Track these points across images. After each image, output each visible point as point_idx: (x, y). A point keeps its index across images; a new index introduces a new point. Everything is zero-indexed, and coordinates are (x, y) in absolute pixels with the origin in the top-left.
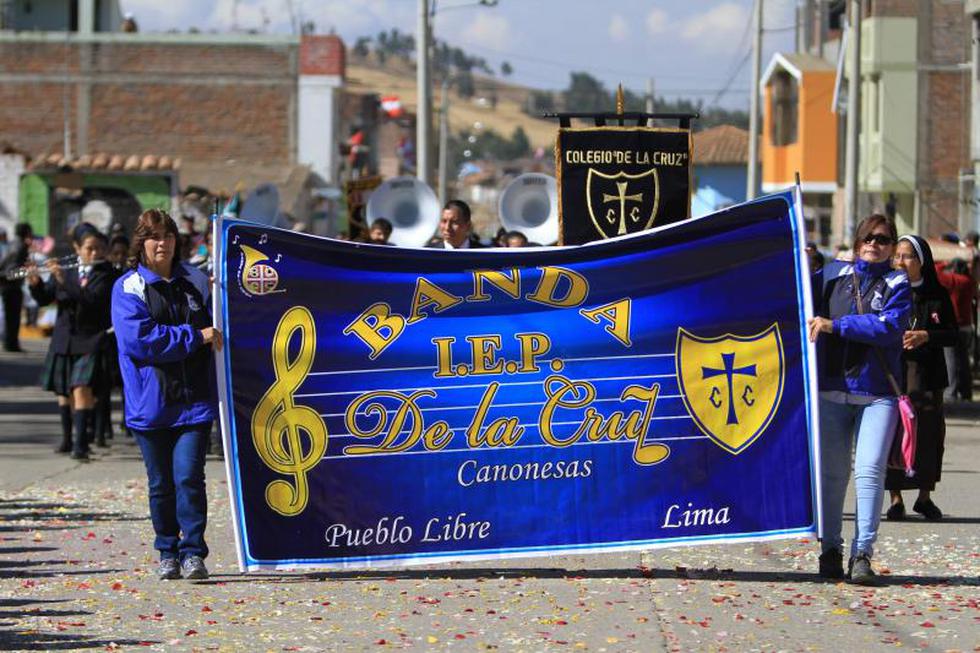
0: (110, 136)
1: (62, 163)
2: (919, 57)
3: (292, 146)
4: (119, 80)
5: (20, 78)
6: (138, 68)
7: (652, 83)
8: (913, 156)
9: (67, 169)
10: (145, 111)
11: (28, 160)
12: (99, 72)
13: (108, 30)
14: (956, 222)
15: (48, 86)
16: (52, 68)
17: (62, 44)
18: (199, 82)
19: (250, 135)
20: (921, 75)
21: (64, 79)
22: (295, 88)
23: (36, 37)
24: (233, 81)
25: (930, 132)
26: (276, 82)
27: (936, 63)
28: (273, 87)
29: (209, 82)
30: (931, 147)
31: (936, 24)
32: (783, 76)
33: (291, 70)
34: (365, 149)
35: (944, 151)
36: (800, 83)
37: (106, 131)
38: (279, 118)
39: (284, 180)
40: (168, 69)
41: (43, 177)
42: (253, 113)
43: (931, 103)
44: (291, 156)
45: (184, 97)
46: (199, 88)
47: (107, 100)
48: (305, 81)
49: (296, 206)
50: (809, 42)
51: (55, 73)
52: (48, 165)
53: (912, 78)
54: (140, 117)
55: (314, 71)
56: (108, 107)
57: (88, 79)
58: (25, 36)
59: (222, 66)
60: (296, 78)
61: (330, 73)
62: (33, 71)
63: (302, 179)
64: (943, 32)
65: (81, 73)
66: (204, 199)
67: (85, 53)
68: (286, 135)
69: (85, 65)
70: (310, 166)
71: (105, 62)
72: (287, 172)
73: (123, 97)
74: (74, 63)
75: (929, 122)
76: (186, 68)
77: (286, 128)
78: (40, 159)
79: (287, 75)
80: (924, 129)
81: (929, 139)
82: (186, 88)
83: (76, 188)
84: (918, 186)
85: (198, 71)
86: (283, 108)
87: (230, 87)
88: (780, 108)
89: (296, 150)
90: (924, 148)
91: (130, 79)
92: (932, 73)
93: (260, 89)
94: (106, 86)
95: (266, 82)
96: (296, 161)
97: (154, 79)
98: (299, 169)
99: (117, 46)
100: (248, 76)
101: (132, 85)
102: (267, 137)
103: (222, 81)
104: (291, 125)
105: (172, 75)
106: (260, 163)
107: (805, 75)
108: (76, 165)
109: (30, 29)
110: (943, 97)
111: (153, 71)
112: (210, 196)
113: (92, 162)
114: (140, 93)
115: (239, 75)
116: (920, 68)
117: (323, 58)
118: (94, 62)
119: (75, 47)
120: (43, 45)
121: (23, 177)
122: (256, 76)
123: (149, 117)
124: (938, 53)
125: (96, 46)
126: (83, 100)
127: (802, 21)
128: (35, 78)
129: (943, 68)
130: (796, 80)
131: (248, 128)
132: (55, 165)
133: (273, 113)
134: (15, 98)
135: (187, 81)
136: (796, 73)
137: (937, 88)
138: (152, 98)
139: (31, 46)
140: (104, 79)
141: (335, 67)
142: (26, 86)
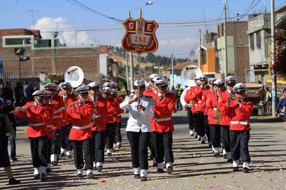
0: (59, 69)
1: (54, 75)
2: (234, 44)
3: (98, 69)
4: (60, 57)
5: (39, 58)
6: (64, 54)
7: (173, 53)
8: (234, 64)
9: (55, 76)
10: (66, 63)
11: (46, 74)
12: (56, 55)
13: (57, 46)
14: (245, 79)
15: (45, 59)
16: (46, 55)
17: (48, 50)
18: (78, 56)
19: (89, 68)
20: (235, 48)
21: (49, 57)
22: (99, 57)
23: (42, 48)
24: (85, 56)
25: (237, 60)
26: (94, 56)
27: (238, 45)
28: (94, 57)
29: (80, 56)
30: (238, 63)
31: (237, 37)
32: (202, 50)
33: (97, 53)
34: (112, 69)
35: (241, 64)
36: (206, 51)
37: (58, 68)
38: (95, 63)
39: (97, 77)
40: (71, 54)
41: (50, 78)
42: (90, 63)
43: (237, 54)
44: (98, 71)
45: (75, 60)
46: (77, 58)
47: (58, 61)
48: (100, 55)
49: (100, 82)
50: (207, 43)
51: (47, 56)
52: (51, 75)
53: (233, 48)
54: (65, 65)
55: (102, 53)
56: (58, 63)
57: (54, 57)
58: (40, 48)
59: (82, 53)
60: (98, 55)
61: (106, 53)
62: (42, 56)
63: (101, 76)
64: (239, 38)
65: (52, 56)
66: (85, 81)
67: (53, 52)
68: (97, 67)
69: (53, 54)
70: (103, 73)
71: (57, 53)
72: (98, 75)
73: (61, 60)
74: (51, 53)
75: (237, 58)
76: (75, 54)
77: (97, 65)
78: (49, 74)
79: (97, 54)
80: (236, 59)
81: (237, 61)
82: (75, 58)
83: (57, 80)
84: (235, 72)
85: (77, 54)
86: (96, 61)
87: (84, 57)
88: (202, 57)
89: (99, 70)
90: (236, 63)
91: (63, 56)
92: (237, 47)
93: (91, 57)
94: (57, 58)
95: (92, 56)
96: (99, 73)
97: (68, 56)
98: (100, 74)
99: (60, 49)
100: (88, 55)
101: (63, 58)
102: (93, 68)
103: (83, 56)
104: (98, 65)
105: (72, 55)
106: (92, 73)
107: (208, 49)
108: (57, 75)
109: (41, 47)
110: (240, 52)
111: (68, 55)
112: (87, 81)
113: (60, 74)
114: (65, 59)
115: (86, 55)
116: (235, 46)
117: (104, 50)
118: (55, 53)
119: (51, 50)
120: (44, 50)
121: (45, 78)
122: (90, 55)
123: (67, 64)
124: (238, 43)
125: (55, 50)
126: (53, 61)
127: (205, 39)
128: (42, 57)
129: (240, 46)
130: (205, 51)
131: (89, 66)
132: (52, 75)
133: (94, 62)
134: (38, 62)
135: (75, 56)
136: (205, 49)
137: (238, 51)
138: (68, 60)
139: (41, 50)
140: (57, 57)
141: (107, 52)
142: (40, 59)
